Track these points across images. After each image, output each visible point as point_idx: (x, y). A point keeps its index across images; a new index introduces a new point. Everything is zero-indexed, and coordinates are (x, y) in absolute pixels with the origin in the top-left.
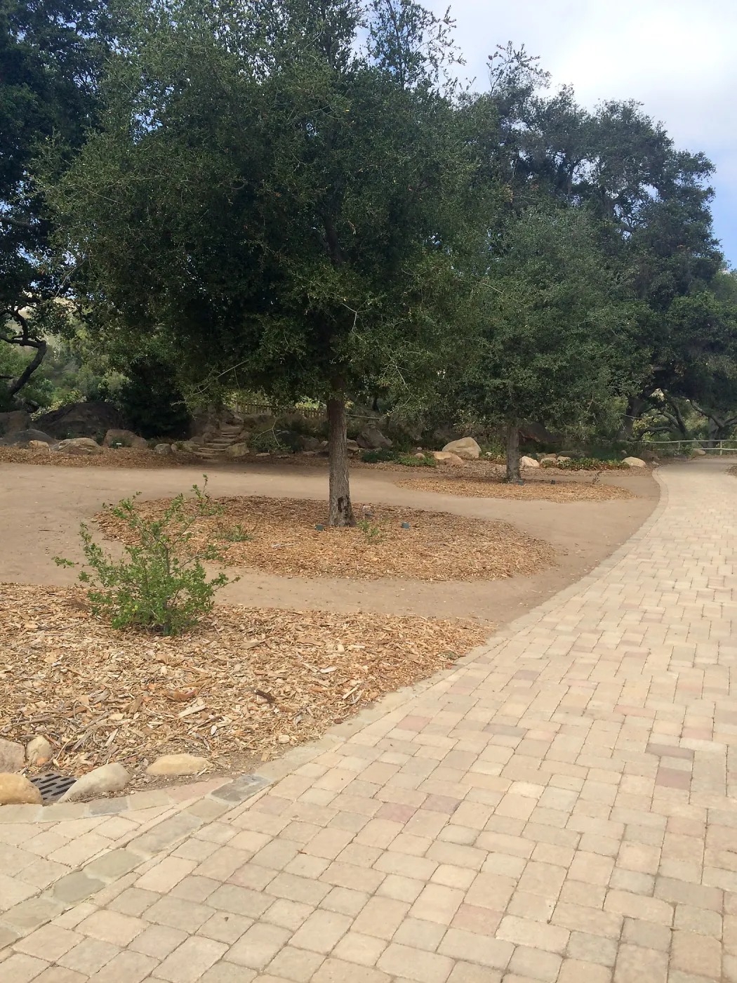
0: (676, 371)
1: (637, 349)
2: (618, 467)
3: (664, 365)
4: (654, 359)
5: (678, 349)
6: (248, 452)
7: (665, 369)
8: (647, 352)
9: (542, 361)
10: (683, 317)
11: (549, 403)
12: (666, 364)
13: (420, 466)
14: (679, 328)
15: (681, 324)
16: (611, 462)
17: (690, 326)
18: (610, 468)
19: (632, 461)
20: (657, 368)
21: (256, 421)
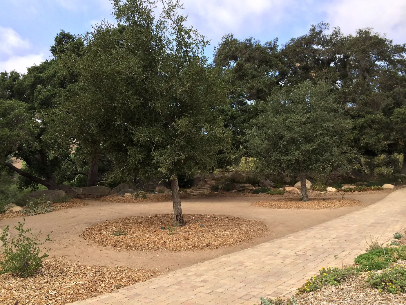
0: (400, 142)
1: (377, 134)
2: (377, 189)
3: (393, 140)
4: (387, 138)
5: (399, 132)
6: (210, 192)
7: (394, 142)
8: (382, 136)
9: (305, 147)
10: (398, 118)
11: (312, 164)
12: (394, 140)
13: (276, 194)
14: (397, 123)
15: (397, 121)
16: (373, 187)
17: (401, 122)
18: (373, 190)
19: (387, 186)
20: (390, 142)
21: (220, 179)
